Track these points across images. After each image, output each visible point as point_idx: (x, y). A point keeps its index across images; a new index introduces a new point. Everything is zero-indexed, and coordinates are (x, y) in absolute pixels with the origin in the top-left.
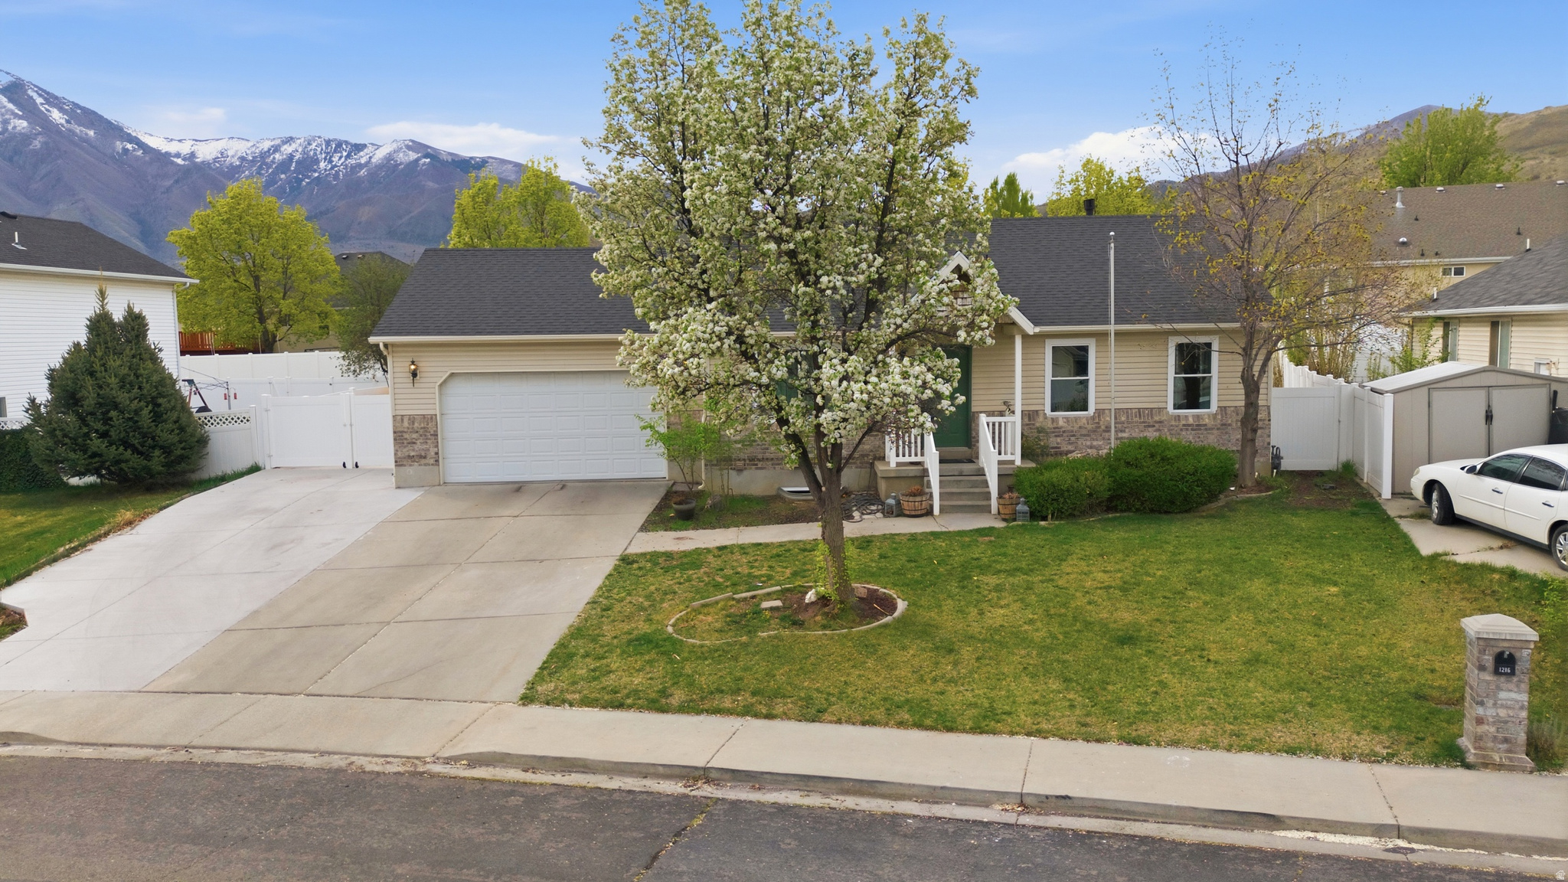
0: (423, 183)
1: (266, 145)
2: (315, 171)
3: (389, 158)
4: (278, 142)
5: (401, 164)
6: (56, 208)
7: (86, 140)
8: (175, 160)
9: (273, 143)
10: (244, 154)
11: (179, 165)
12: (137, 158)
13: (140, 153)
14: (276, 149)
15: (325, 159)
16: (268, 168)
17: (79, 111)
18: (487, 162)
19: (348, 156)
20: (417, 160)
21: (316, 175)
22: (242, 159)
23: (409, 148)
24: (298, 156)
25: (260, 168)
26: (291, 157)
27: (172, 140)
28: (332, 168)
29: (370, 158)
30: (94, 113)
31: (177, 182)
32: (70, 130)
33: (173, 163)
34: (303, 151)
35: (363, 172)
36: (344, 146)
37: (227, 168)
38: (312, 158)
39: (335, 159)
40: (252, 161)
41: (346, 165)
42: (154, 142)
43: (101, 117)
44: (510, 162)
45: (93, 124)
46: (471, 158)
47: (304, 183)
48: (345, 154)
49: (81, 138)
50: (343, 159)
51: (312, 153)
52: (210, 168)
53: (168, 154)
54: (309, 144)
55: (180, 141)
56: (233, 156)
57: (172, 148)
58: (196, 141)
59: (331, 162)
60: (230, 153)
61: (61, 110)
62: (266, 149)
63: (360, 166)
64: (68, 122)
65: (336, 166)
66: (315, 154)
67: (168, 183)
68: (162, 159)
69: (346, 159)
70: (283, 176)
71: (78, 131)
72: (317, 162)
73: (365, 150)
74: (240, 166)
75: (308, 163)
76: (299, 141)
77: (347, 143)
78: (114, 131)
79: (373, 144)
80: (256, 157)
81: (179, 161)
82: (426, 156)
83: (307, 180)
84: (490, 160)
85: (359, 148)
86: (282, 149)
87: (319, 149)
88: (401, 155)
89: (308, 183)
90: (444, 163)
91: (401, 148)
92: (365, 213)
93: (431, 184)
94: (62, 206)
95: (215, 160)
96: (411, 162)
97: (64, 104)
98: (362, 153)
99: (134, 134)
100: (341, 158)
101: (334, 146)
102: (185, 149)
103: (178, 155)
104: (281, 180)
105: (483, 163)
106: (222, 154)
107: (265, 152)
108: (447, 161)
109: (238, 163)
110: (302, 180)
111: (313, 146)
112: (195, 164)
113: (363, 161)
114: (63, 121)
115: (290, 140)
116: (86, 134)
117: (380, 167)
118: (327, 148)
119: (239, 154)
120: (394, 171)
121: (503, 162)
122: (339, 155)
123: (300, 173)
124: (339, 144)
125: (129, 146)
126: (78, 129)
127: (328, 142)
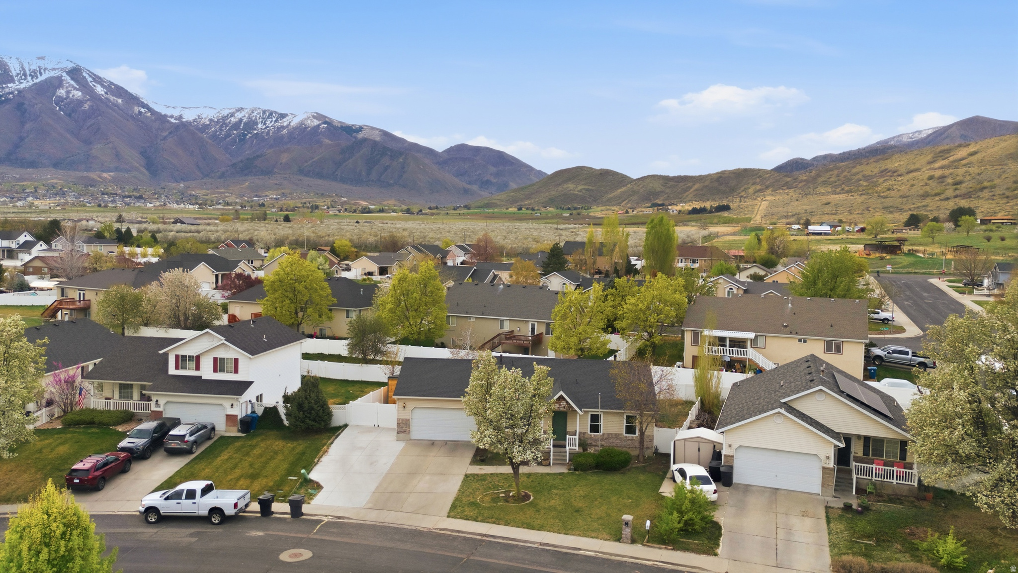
0: (322, 140)
1: (226, 113)
2: (255, 129)
3: (301, 123)
4: (233, 110)
5: (309, 127)
6: (95, 147)
7: (116, 105)
8: (170, 119)
9: (230, 111)
10: (212, 118)
11: (172, 123)
12: (147, 117)
13: (149, 114)
14: (232, 115)
15: (262, 122)
16: (226, 127)
17: (113, 87)
18: (363, 128)
19: (276, 121)
20: (319, 125)
21: (256, 132)
22: (211, 120)
23: (314, 117)
24: (245, 120)
25: (222, 126)
26: (241, 120)
27: (169, 107)
28: (266, 128)
29: (290, 122)
30: (122, 88)
31: (170, 133)
32: (107, 99)
33: (168, 121)
34: (249, 117)
35: (285, 131)
36: (274, 115)
37: (202, 125)
38: (253, 121)
39: (268, 122)
40: (217, 122)
41: (275, 127)
42: (157, 108)
43: (127, 91)
44: (377, 129)
45: (121, 95)
46: (353, 125)
47: (248, 137)
48: (274, 119)
49: (113, 104)
50: (273, 123)
51: (254, 118)
52: (191, 125)
53: (166, 116)
54: (253, 112)
55: (173, 108)
56: (205, 119)
57: (168, 112)
58: (184, 108)
59: (265, 124)
60: (204, 116)
61: (102, 86)
62: (226, 115)
63: (283, 127)
64: (106, 93)
65: (268, 127)
66: (256, 119)
67: (165, 134)
68: (162, 118)
69: (275, 123)
70: (235, 132)
71: (112, 99)
72: (257, 124)
73: (287, 118)
74: (209, 125)
75: (251, 124)
76: (246, 111)
77: (276, 112)
78: (133, 99)
79: (292, 114)
80: (220, 119)
81: (173, 120)
82: (325, 123)
83: (250, 135)
84: (365, 127)
85: (283, 116)
86: (236, 115)
87: (258, 116)
88: (309, 121)
89: (250, 137)
90: (336, 128)
91: (310, 117)
92: (285, 158)
93: (327, 141)
94: (99, 146)
95: (194, 121)
96: (315, 127)
97: (105, 82)
98: (285, 120)
99: (146, 102)
100: (271, 122)
101: (268, 114)
102: (176, 113)
103: (172, 117)
104: (234, 134)
105: (360, 129)
106: (199, 116)
107: (225, 117)
108: (338, 126)
109: (208, 123)
110: (247, 135)
111: (255, 114)
112: (182, 122)
113: (285, 124)
114: (103, 93)
115: (240, 110)
116: (117, 101)
117: (295, 128)
118: (263, 115)
119: (209, 117)
120: (304, 131)
121: (373, 128)
122: (271, 120)
123: (246, 130)
124: (271, 114)
125: (143, 110)
126: (112, 98)
127: (264, 112)
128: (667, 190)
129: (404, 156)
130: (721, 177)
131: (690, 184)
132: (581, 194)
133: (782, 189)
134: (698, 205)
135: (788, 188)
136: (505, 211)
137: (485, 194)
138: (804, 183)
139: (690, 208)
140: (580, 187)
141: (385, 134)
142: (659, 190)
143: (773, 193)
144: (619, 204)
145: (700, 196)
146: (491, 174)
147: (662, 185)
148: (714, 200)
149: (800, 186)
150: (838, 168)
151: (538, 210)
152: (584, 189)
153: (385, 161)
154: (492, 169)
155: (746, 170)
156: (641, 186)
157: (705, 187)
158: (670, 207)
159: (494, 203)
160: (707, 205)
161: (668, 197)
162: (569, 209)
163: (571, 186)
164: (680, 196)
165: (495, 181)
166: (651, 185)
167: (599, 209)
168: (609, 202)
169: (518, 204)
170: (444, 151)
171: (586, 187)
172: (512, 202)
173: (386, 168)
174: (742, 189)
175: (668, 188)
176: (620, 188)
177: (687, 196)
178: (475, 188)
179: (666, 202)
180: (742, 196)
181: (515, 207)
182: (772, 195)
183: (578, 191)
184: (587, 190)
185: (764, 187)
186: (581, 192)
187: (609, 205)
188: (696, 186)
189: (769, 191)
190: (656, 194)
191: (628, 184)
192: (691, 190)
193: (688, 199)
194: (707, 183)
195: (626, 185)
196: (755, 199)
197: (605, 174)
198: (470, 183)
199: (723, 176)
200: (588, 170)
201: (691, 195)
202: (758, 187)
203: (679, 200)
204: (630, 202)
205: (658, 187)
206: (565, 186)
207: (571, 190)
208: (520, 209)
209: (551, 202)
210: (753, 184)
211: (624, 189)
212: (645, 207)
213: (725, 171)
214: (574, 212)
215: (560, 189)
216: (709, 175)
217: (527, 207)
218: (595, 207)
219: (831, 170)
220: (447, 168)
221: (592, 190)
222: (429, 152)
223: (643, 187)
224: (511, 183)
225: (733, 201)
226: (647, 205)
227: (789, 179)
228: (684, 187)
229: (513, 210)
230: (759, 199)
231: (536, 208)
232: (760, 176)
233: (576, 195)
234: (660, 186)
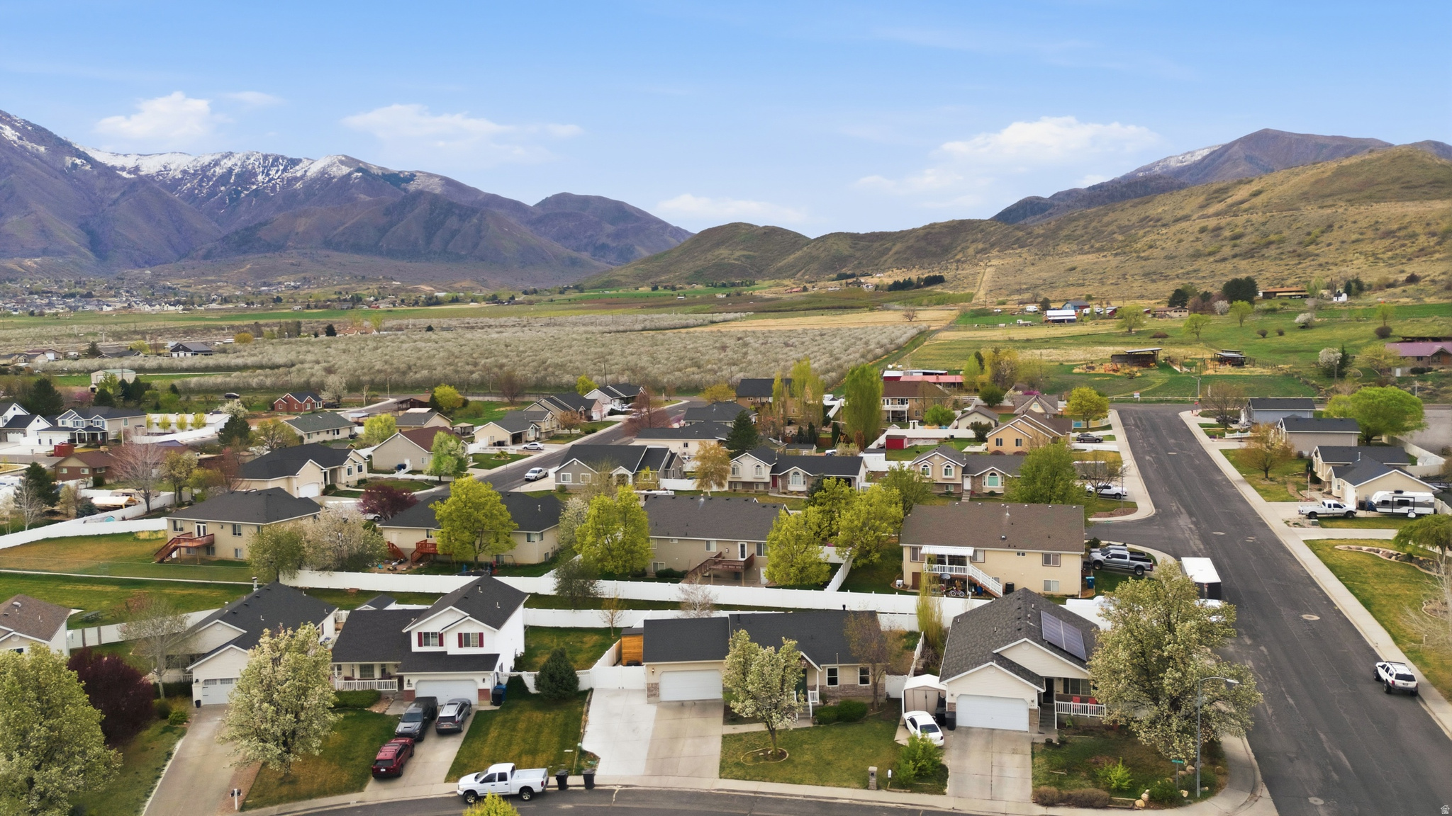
0: (356, 195)
1: (206, 160)
2: (253, 184)
3: (323, 172)
4: (217, 157)
5: (334, 177)
6: (9, 220)
7: (37, 156)
8: (120, 173)
9: (213, 158)
10: (186, 168)
11: (125, 179)
12: (86, 172)
13: (88, 167)
14: (217, 163)
15: (263, 172)
16: (209, 181)
17: (30, 128)
18: (415, 176)
19: (285, 170)
20: (350, 174)
21: (254, 187)
22: (184, 172)
23: (342, 162)
24: (237, 170)
25: (201, 180)
26: (230, 171)
27: (117, 154)
28: (269, 181)
29: (306, 171)
30: (45, 130)
31: (123, 194)
32: (21, 146)
33: (120, 177)
34: (242, 164)
35: (299, 185)
36: (281, 161)
37: (170, 180)
38: (250, 172)
39: (272, 173)
40: (194, 174)
41: (283, 179)
42: (100, 157)
43: (51, 134)
44: (436, 176)
45: (43, 140)
46: (401, 172)
47: (243, 195)
48: (281, 168)
49: (32, 153)
50: (280, 173)
51: (250, 167)
52: (154, 181)
53: (114, 168)
54: (248, 159)
55: (125, 155)
56: (175, 170)
57: (117, 162)
58: (141, 155)
59: (268, 175)
60: (173, 167)
61: (13, 127)
62: (206, 163)
63: (296, 179)
64: (20, 138)
65: (273, 179)
66: (253, 168)
67: (115, 196)
68: (108, 172)
69: (282, 173)
70: (223, 188)
71: (29, 147)
72: (255, 175)
73: (301, 165)
74: (182, 179)
75: (246, 176)
76: (237, 156)
77: (283, 158)
78: (62, 146)
79: (308, 159)
80: (198, 170)
81: (125, 174)
82: (359, 170)
83: (246, 192)
84: (418, 174)
85: (294, 162)
86: (222, 163)
87: (257, 163)
88: (335, 169)
89: (247, 195)
90: (375, 177)
91: (335, 163)
92: (302, 225)
93: (363, 197)
94: (15, 218)
95: (159, 174)
96: (344, 176)
97: (16, 121)
98: (297, 168)
99: (81, 150)
100: (277, 171)
101: (271, 161)
102: (130, 163)
103: (123, 169)
104: (221, 191)
105: (411, 177)
106: (165, 167)
107: (206, 166)
108: (378, 175)
109: (180, 176)
110: (242, 192)
111: (252, 161)
112: (140, 177)
113: (299, 174)
114: (15, 138)
115: (229, 155)
116: (37, 150)
117: (314, 180)
118: (264, 162)
119: (182, 168)
120: (328, 184)
121: (430, 175)
122: (276, 168)
123: (239, 185)
124: (276, 159)
125: (78, 161)
126: (29, 145)
127: (266, 157)
128: (858, 254)
129: (479, 215)
130: (929, 233)
131: (888, 245)
132: (739, 263)
133: (1013, 249)
134: (900, 276)
135: (1020, 247)
136: (633, 291)
137: (601, 264)
138: (1040, 239)
139: (891, 281)
140: (738, 254)
141: (448, 182)
142: (847, 253)
143: (1001, 254)
144: (792, 276)
145: (903, 261)
146: (608, 236)
147: (851, 247)
148: (922, 267)
149: (1036, 241)
150: (1083, 216)
151: (681, 288)
152: (743, 256)
153: (453, 222)
154: (609, 228)
155: (962, 222)
156: (822, 249)
157: (908, 248)
158: (863, 280)
159: (617, 281)
160: (914, 275)
161: (860, 263)
162: (724, 286)
163: (723, 252)
164: (876, 262)
165: (614, 245)
166: (835, 247)
167: (767, 283)
168: (779, 274)
169: (652, 280)
170: (538, 204)
171: (746, 253)
172: (643, 278)
173: (454, 233)
174: (959, 248)
175: (859, 250)
176: (793, 252)
177: (886, 261)
178: (585, 256)
179: (858, 272)
180: (958, 261)
181: (648, 286)
182: (999, 257)
183: (735, 259)
184: (747, 257)
185: (988, 246)
186: (739, 260)
187: (779, 278)
188: (898, 247)
189: (995, 252)
190: (841, 260)
191: (804, 246)
192: (891, 253)
193: (888, 265)
194: (911, 242)
195: (801, 249)
196: (977, 265)
197: (772, 233)
198: (578, 249)
199: (933, 231)
200: (747, 227)
201: (890, 261)
202: (981, 246)
203: (875, 268)
204: (808, 273)
205: (845, 249)
206: (717, 253)
207: (724, 258)
208: (655, 288)
209: (697, 276)
210: (972, 242)
211: (799, 254)
212: (829, 280)
213: (935, 224)
214: (733, 290)
215: (709, 256)
216: (914, 230)
217: (664, 284)
218: (759, 281)
219: (1075, 219)
220: (543, 228)
221: (754, 257)
222: (516, 206)
223: (824, 250)
224: (637, 248)
225: (947, 268)
226: (831, 275)
227: (1021, 234)
228: (880, 249)
229: (645, 290)
230: (981, 263)
231: (678, 286)
232: (982, 231)
233: (732, 265)
234: (848, 249)
